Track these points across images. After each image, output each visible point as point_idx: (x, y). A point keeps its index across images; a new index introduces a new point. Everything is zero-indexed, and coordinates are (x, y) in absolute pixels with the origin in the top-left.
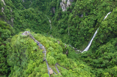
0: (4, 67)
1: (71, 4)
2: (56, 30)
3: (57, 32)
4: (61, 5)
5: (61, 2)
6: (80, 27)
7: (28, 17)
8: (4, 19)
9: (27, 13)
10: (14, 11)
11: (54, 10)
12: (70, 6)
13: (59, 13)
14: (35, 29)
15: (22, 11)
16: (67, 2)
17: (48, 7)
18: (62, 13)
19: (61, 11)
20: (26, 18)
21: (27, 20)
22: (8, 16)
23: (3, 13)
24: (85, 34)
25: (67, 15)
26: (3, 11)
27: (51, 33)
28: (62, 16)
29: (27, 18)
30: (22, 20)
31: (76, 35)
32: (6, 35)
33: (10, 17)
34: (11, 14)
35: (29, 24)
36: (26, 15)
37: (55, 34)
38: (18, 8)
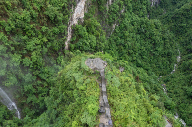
0: (42, 96)
2: (182, 81)
3: (180, 86)
7: (142, 32)
8: (102, 18)
9: (145, 26)
10: (126, 14)
14: (143, 58)
15: (139, 19)
20: (139, 32)
21: (138, 36)
22: (111, 16)
23: (106, 8)
26: (107, 6)
27: (167, 81)
29: (140, 34)
30: (130, 32)
32: (86, 44)
34: (117, 16)
35: (138, 44)
36: (141, 27)
37: (173, 87)
38: (137, 12)
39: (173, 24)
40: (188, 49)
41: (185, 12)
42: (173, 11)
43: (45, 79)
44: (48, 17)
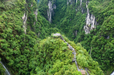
0: (25, 69)
1: (96, 27)
4: (84, 28)
5: (85, 25)
6: (105, 49)
10: (42, 28)
11: (76, 33)
12: (94, 29)
13: (81, 35)
15: (48, 29)
16: (92, 25)
17: (70, 30)
18: (84, 35)
19: (84, 33)
22: (37, 30)
23: (34, 26)
24: (111, 57)
25: (90, 37)
28: (85, 38)
31: (100, 57)
32: (33, 43)
33: (38, 31)
34: (39, 29)
39: (62, 29)
40: (72, 38)
41: (65, 23)
42: (60, 24)
43: (23, 60)
44: (17, 31)
